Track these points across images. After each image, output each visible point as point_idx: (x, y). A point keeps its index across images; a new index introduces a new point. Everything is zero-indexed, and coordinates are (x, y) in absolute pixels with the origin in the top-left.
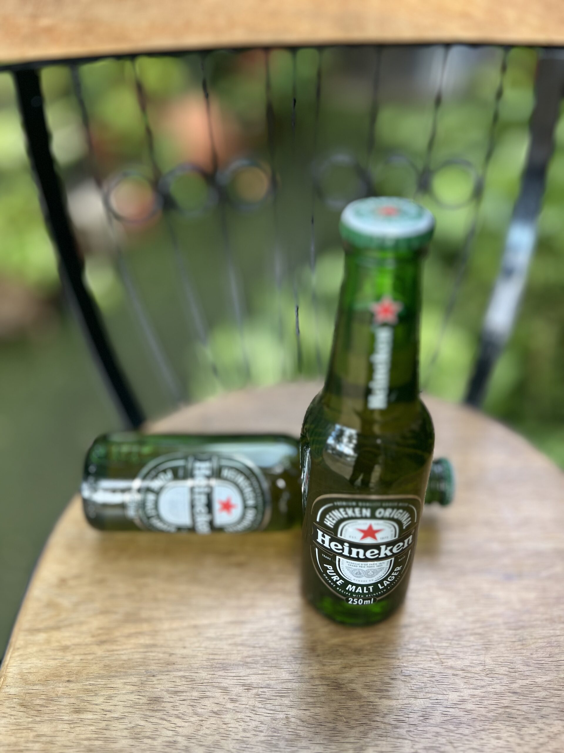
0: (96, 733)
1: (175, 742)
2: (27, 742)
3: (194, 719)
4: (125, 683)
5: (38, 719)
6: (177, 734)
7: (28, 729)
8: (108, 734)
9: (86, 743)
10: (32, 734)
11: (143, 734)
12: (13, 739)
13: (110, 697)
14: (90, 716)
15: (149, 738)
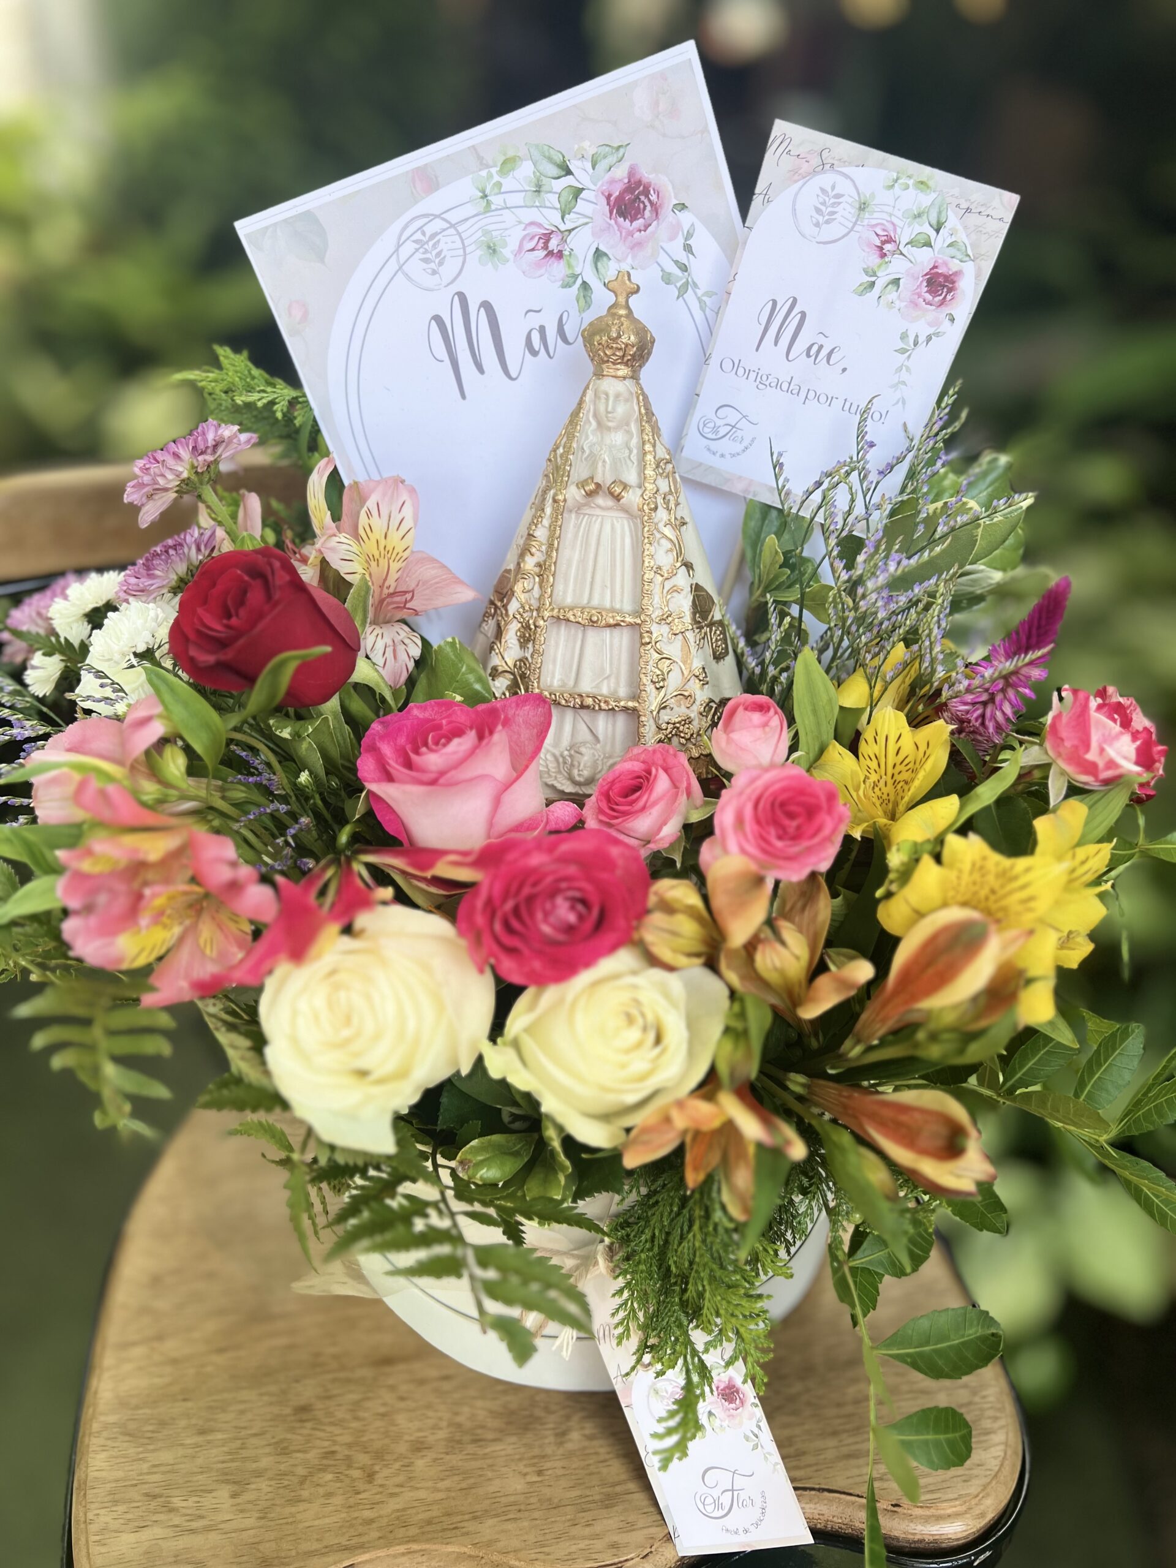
0: (230, 1453)
1: (333, 1452)
2: (141, 1474)
3: (355, 1425)
4: (261, 1395)
5: (151, 1447)
6: (335, 1443)
7: (140, 1459)
8: (245, 1453)
9: (220, 1466)
10: (145, 1467)
11: (292, 1448)
12: (120, 1474)
13: (242, 1412)
14: (219, 1436)
15: (299, 1451)
